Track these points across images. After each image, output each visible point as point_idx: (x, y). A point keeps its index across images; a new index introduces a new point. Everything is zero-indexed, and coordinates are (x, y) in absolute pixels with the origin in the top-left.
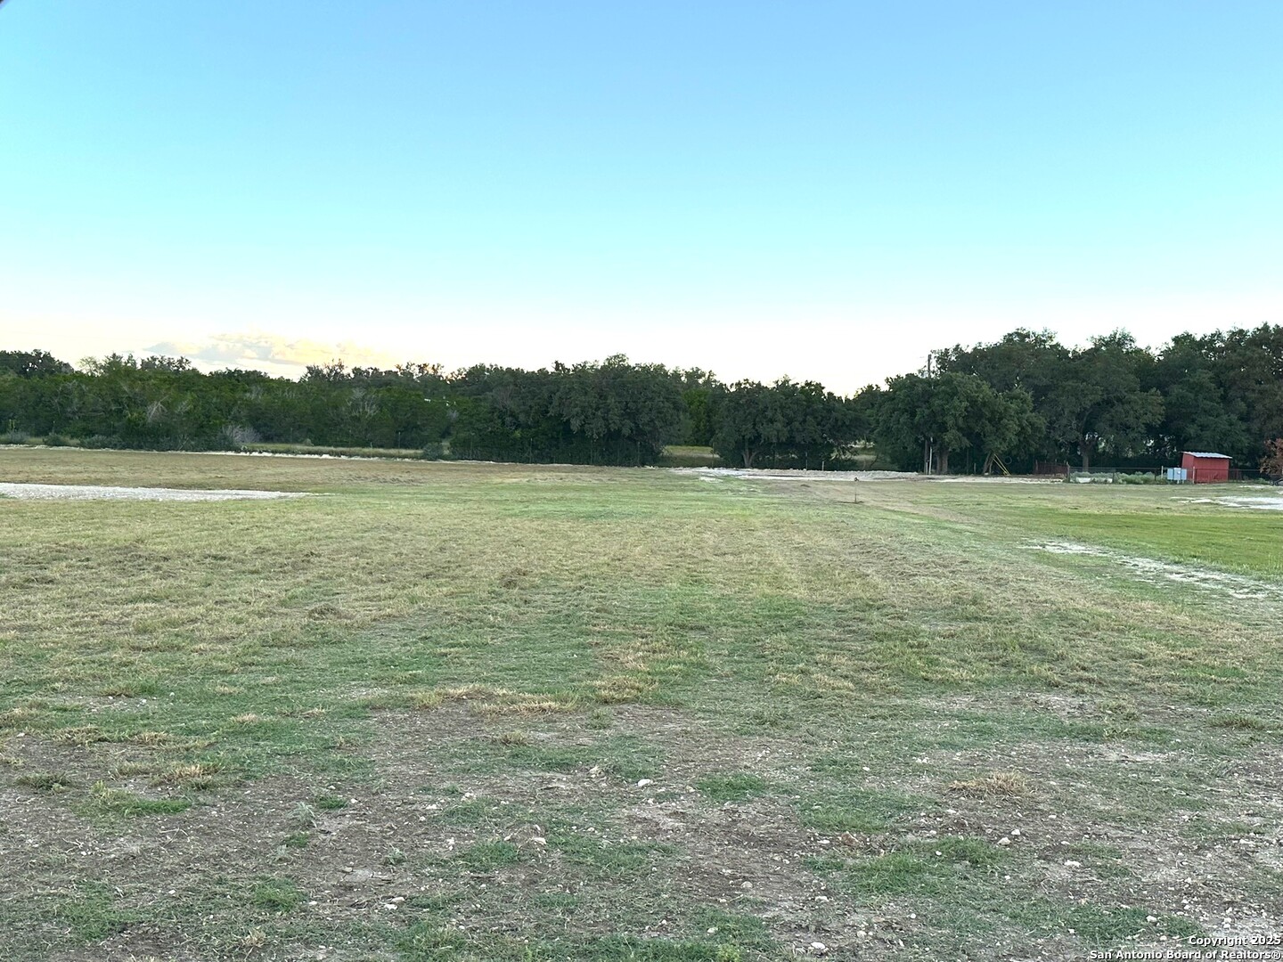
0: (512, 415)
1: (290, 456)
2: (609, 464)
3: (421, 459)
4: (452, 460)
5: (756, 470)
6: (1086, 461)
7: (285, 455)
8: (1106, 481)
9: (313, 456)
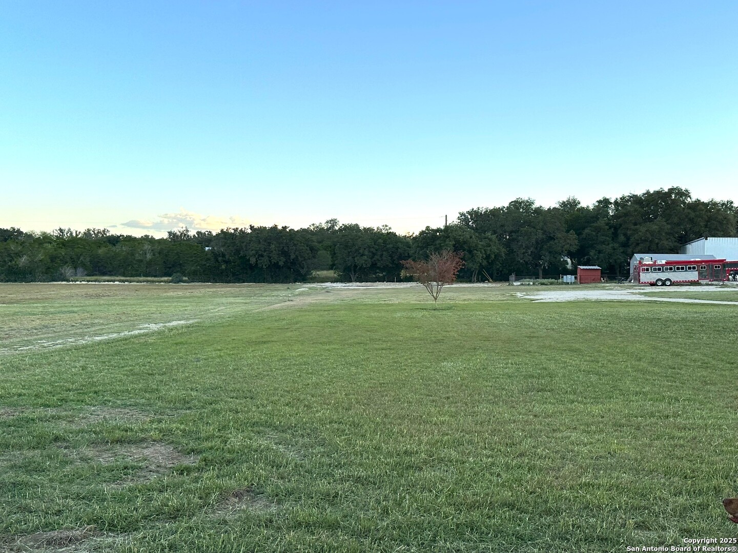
0: (223, 256)
1: (97, 283)
2: (276, 282)
3: (170, 282)
4: (188, 283)
5: (358, 283)
6: (541, 273)
7: (94, 283)
8: (529, 284)
9: (110, 283)
